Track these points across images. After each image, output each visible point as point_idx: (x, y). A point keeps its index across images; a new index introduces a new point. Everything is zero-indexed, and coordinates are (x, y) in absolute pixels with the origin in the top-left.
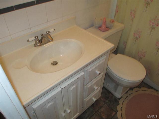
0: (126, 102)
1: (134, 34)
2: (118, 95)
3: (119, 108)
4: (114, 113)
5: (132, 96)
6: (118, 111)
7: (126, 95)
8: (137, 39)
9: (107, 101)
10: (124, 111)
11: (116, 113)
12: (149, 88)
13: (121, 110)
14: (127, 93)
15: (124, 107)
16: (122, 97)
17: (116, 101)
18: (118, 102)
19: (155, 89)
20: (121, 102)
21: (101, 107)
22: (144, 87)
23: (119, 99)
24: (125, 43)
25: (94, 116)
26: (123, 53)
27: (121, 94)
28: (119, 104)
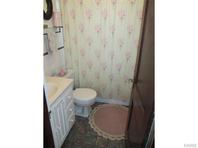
0: (93, 117)
1: (82, 73)
2: (86, 115)
3: (90, 123)
4: (88, 127)
5: (95, 112)
6: (90, 125)
7: (91, 113)
8: (84, 76)
9: (81, 122)
10: (94, 123)
11: (90, 126)
12: (102, 104)
13: (92, 123)
14: (91, 112)
15: (93, 120)
16: (89, 116)
17: (87, 119)
18: (88, 119)
19: (106, 103)
20: (89, 119)
21: (79, 127)
22: (99, 105)
23: (88, 117)
24: (78, 81)
25: (76, 135)
26: (79, 87)
27: (88, 113)
28: (89, 120)
